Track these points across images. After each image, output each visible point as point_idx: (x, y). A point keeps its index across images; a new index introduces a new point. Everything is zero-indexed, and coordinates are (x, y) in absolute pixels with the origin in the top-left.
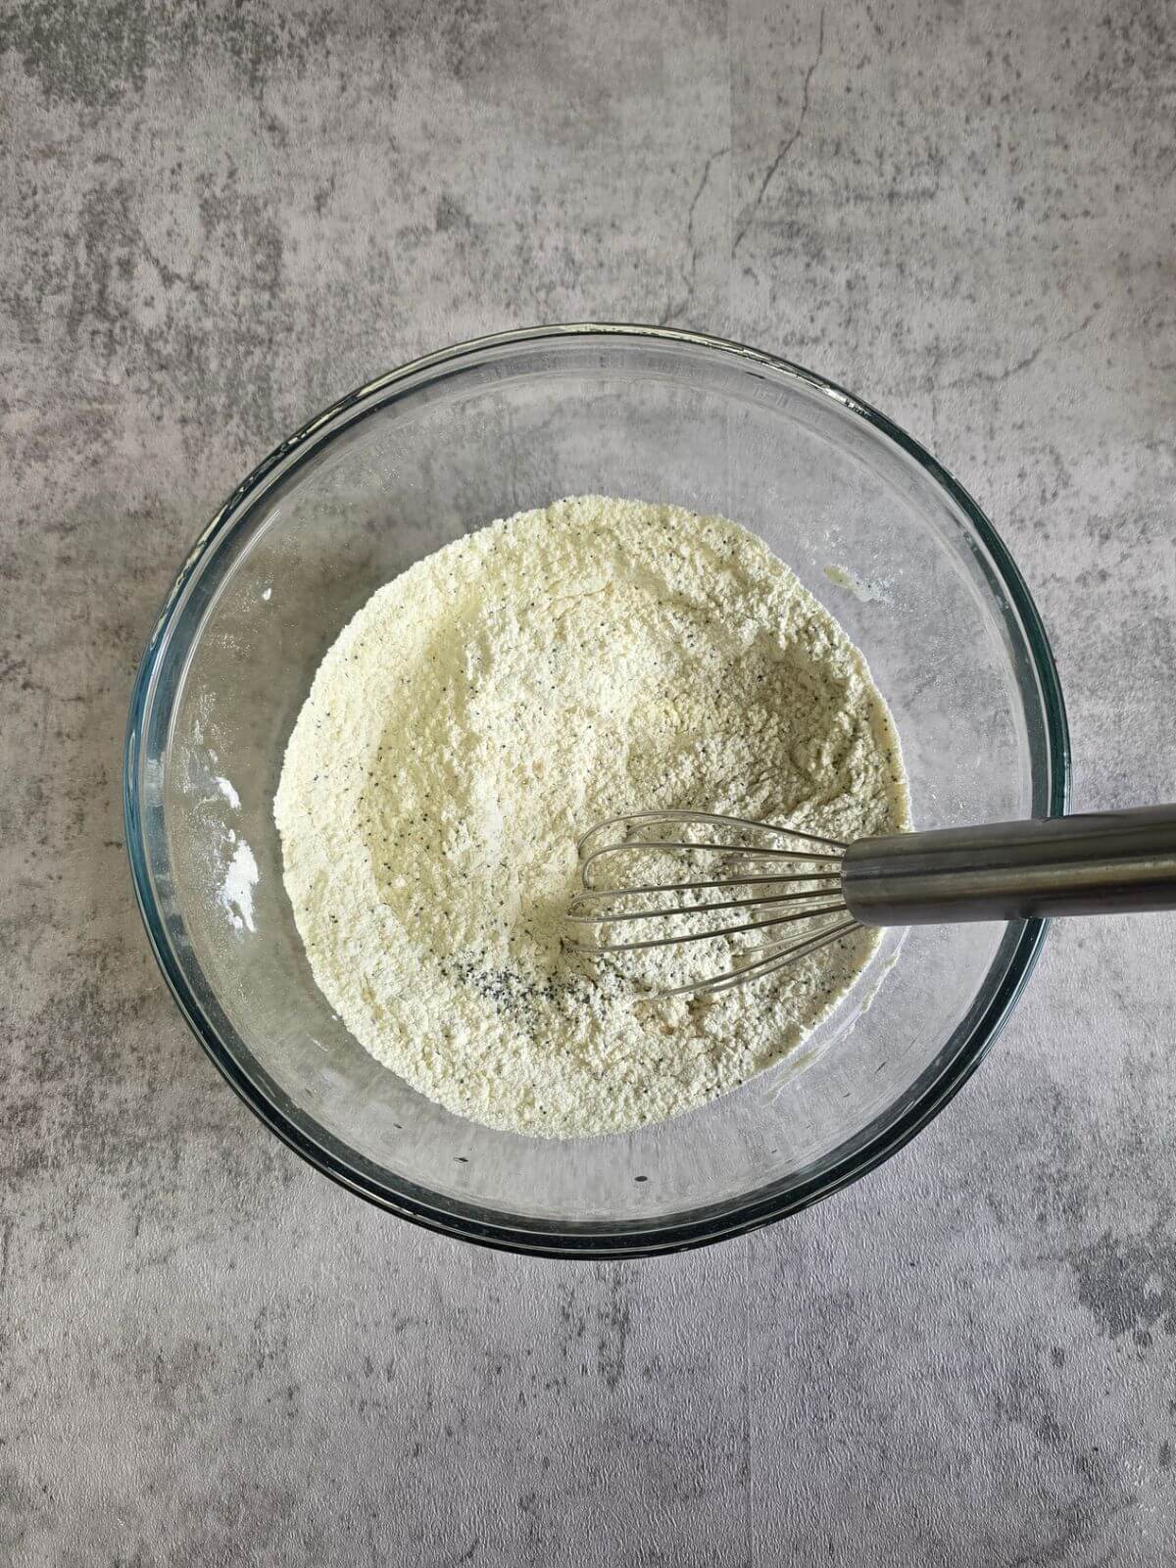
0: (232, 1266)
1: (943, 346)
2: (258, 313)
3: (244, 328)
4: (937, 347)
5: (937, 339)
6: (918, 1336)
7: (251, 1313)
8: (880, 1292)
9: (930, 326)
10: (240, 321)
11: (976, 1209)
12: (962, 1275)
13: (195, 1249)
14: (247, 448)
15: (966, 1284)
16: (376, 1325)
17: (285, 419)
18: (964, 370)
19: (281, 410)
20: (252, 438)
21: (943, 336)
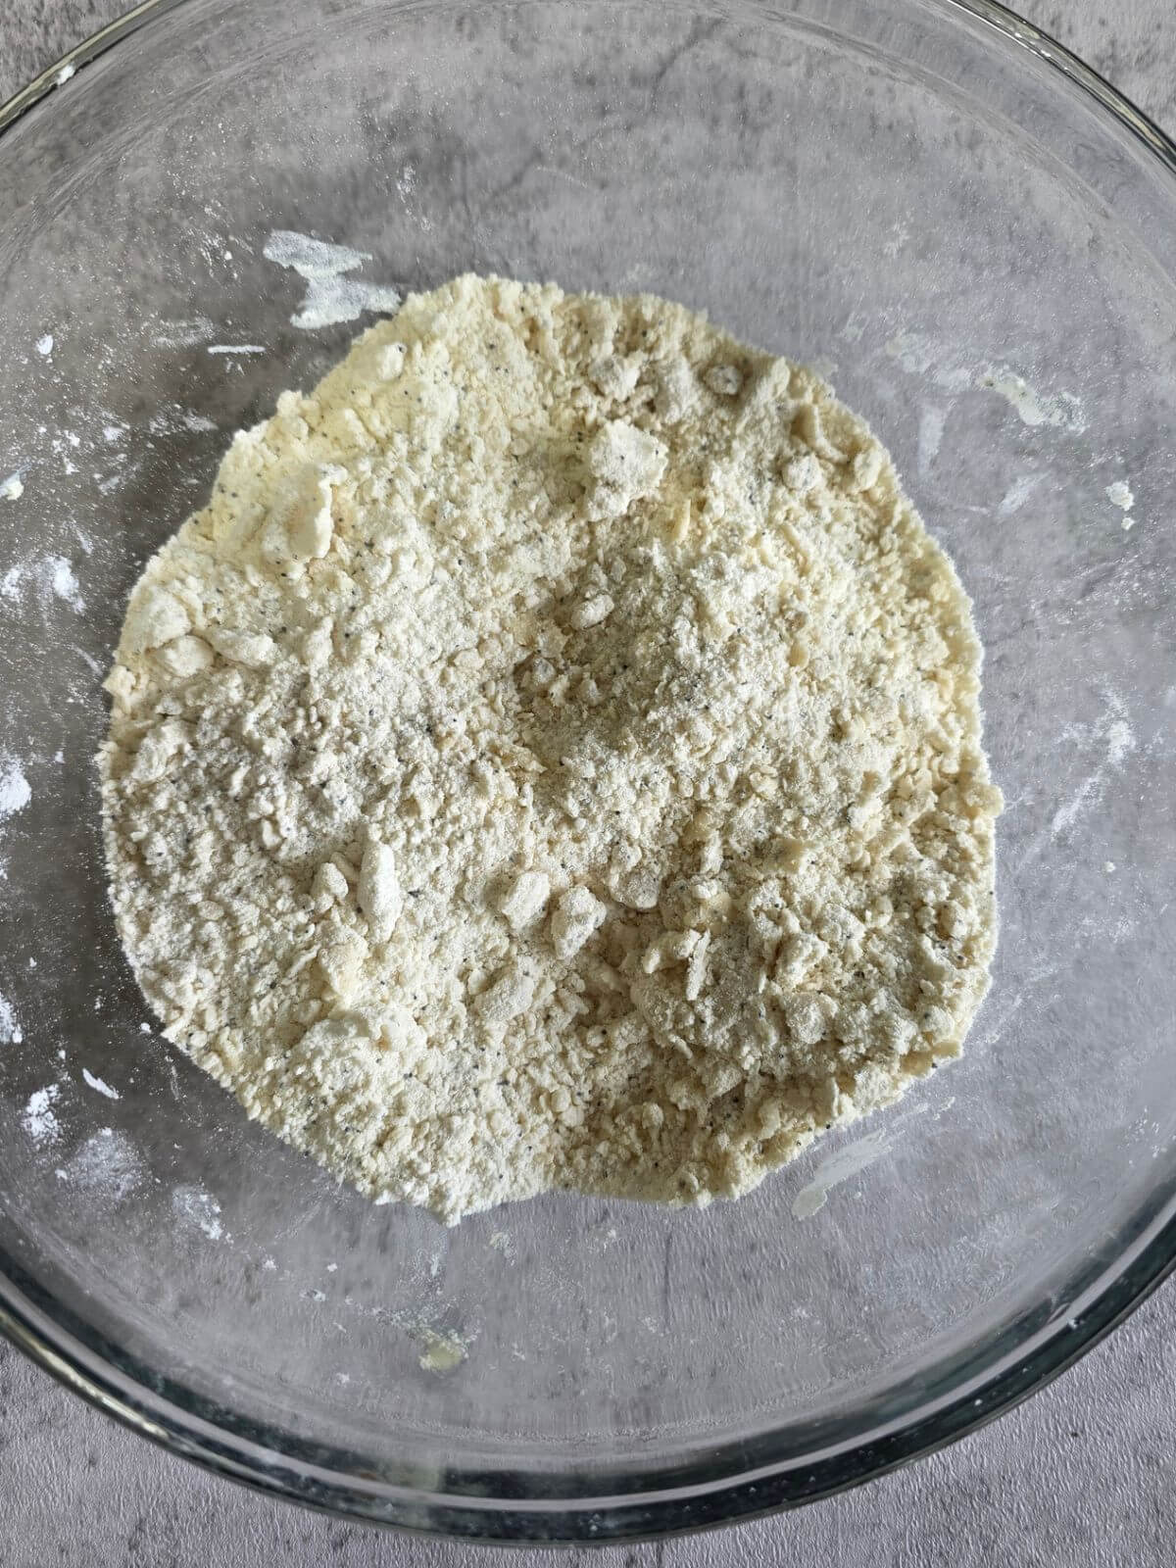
0: (92, 1462)
1: (1122, 55)
2: (73, 20)
3: (52, 44)
4: (1113, 57)
5: (1113, 43)
6: (1082, 1534)
7: (123, 1527)
8: (1028, 1475)
9: (1103, 23)
10: (47, 32)
11: (1165, 1354)
12: (1144, 1449)
13: (37, 1440)
14: (81, 250)
15: (1151, 1460)
16: (305, 1539)
17: (132, 199)
18: (1154, 92)
19: (129, 187)
20: (86, 232)
21: (1121, 39)
